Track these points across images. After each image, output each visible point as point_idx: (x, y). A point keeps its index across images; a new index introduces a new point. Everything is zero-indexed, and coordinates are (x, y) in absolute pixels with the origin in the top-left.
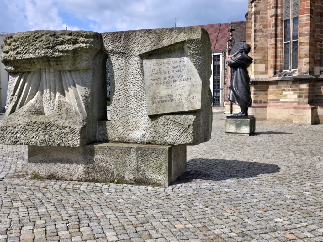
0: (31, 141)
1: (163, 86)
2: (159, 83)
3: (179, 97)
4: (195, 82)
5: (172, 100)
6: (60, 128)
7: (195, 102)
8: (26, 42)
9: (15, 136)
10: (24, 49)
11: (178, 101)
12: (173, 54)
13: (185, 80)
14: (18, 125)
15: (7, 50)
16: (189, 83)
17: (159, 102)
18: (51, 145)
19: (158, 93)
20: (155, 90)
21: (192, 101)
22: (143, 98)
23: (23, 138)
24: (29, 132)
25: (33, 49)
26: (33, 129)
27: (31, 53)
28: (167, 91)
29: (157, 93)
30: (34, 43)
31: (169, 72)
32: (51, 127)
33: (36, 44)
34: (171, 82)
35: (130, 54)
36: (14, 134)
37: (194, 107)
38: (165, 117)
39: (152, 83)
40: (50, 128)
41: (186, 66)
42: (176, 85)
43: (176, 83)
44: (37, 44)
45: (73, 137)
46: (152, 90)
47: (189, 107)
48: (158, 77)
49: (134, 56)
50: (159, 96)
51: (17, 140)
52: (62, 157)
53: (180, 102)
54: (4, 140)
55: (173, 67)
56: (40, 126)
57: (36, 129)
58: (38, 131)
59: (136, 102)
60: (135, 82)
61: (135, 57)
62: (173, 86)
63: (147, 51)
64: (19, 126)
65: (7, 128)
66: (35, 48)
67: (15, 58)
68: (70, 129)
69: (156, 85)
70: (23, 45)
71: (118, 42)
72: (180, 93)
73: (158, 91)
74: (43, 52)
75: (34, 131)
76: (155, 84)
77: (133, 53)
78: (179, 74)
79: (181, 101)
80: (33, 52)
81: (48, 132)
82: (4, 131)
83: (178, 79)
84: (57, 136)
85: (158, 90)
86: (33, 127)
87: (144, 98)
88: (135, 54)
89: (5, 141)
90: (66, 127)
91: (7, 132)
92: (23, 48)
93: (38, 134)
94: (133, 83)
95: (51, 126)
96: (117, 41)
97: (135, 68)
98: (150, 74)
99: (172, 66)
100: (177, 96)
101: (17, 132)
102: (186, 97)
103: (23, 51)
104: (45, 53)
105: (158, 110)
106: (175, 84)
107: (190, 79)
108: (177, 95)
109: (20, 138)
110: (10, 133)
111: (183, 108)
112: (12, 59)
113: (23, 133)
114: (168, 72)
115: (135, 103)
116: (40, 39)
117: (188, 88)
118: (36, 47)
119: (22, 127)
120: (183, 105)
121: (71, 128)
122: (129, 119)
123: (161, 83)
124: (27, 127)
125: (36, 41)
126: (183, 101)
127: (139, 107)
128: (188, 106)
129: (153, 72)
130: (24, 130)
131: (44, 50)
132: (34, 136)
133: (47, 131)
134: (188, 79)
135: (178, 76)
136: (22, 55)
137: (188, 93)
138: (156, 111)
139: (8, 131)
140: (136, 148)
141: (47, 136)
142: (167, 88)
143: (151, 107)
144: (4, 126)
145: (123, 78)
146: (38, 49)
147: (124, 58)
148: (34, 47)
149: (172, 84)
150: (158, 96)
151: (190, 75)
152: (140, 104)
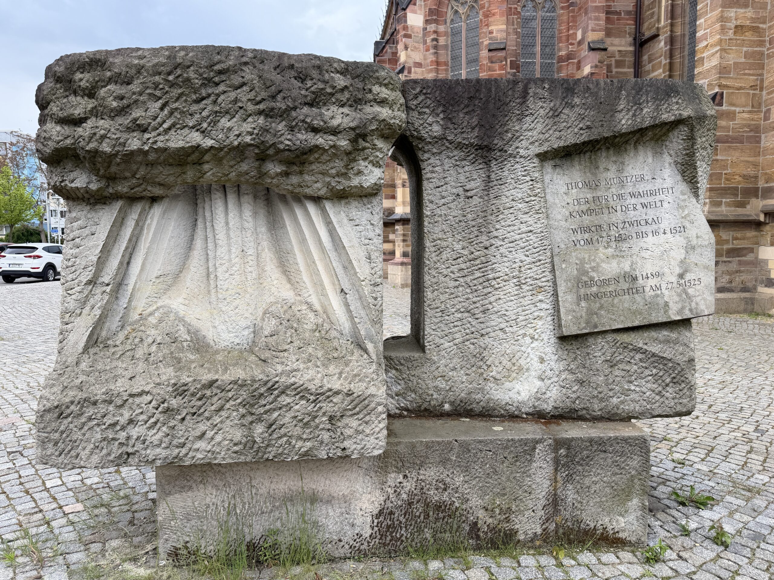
0: (190, 449)
1: (606, 248)
2: (594, 239)
3: (652, 282)
4: (697, 237)
5: (634, 291)
6: (312, 398)
7: (698, 294)
8: (172, 85)
9: (122, 435)
10: (166, 112)
11: (652, 293)
12: (632, 155)
13: (668, 231)
14: (131, 395)
15: (77, 112)
16: (679, 240)
17: (596, 296)
18: (275, 457)
19: (593, 269)
20: (582, 261)
21: (691, 291)
22: (540, 284)
23: (156, 442)
24: (183, 419)
25: (204, 114)
26: (200, 407)
27: (193, 127)
28: (618, 264)
29: (590, 268)
30: (210, 91)
31: (624, 208)
32: (278, 396)
33: (218, 95)
34: (630, 237)
35: (506, 151)
36: (118, 428)
37: (696, 308)
38: (615, 341)
39: (574, 239)
40: (275, 400)
41: (670, 191)
42: (645, 246)
43: (645, 239)
44: (222, 97)
45: (360, 425)
46: (573, 260)
47: (683, 308)
48: (590, 221)
49: (521, 157)
50: (596, 279)
51: (130, 450)
52: (294, 488)
53: (657, 296)
54: (73, 453)
55: (632, 195)
56: (230, 394)
57: (213, 408)
58: (224, 413)
59: (516, 297)
60: (518, 237)
61: (522, 160)
62: (635, 250)
63: (565, 144)
64: (138, 400)
65: (83, 406)
66: (216, 112)
67: (124, 144)
68: (350, 398)
69: (585, 247)
70: (160, 98)
71: (465, 111)
72: (657, 269)
73: (593, 264)
74: (247, 127)
75: (207, 414)
76: (582, 243)
77: (517, 148)
78: (651, 214)
79: (659, 292)
80: (205, 125)
81: (266, 412)
82: (70, 419)
83: (649, 229)
84: (301, 424)
85: (594, 260)
86: (200, 399)
87: (544, 284)
88: (522, 152)
89: (77, 456)
90: (337, 393)
91: (84, 424)
92: (162, 109)
93: (221, 422)
94: (511, 240)
95: (276, 392)
96: (461, 108)
97: (520, 196)
98: (568, 214)
99: (630, 190)
100: (648, 278)
101: (131, 421)
102: (674, 279)
103: (159, 119)
104: (256, 131)
105: (595, 319)
106: (642, 244)
107: (682, 229)
108: (649, 275)
109: (144, 442)
110: (98, 425)
111: (666, 312)
112: (106, 148)
113: (156, 423)
114: (619, 208)
115: (512, 298)
116: (236, 80)
117: (678, 254)
118: (217, 108)
119: (154, 402)
120: (666, 304)
121: (355, 395)
122: (490, 346)
123: (600, 239)
124: (174, 403)
125: (217, 84)
126: (666, 292)
127: (524, 311)
128: (679, 306)
129: (577, 208)
130: (160, 413)
131: (250, 119)
132: (204, 434)
133: (262, 410)
134: (678, 229)
135: (650, 221)
136: (154, 134)
137: (678, 270)
138: (587, 322)
139: (90, 419)
140: (550, 441)
141: (259, 429)
142: (619, 256)
143: (574, 311)
144: (72, 402)
145: (473, 223)
146: (228, 116)
147: (480, 164)
148: (210, 108)
149: (631, 242)
150: (592, 279)
151: (683, 217)
152: (529, 302)
